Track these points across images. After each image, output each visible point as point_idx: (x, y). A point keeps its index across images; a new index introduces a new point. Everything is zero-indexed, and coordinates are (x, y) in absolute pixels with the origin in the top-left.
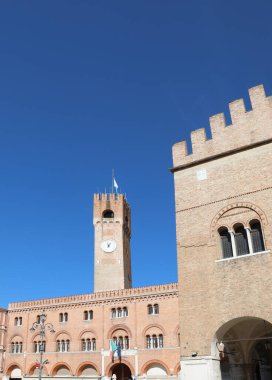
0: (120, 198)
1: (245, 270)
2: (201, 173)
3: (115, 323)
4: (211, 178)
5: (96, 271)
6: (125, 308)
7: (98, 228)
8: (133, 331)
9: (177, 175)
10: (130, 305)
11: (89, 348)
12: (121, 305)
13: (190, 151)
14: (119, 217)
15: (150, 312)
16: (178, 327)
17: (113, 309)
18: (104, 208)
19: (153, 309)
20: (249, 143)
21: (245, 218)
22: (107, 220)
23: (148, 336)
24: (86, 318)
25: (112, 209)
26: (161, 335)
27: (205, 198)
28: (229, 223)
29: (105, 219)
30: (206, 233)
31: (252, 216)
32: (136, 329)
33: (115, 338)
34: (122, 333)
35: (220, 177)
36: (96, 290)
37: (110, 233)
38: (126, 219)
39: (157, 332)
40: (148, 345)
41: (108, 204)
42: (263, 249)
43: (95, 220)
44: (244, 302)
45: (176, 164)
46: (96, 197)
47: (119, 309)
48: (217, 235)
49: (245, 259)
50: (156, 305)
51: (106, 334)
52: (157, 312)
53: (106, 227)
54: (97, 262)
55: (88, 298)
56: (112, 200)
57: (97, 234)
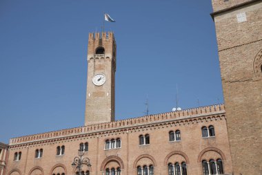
0: (110, 36)
3: (109, 155)
6: (118, 140)
7: (91, 63)
8: (125, 161)
10: (123, 136)
12: (115, 136)
14: (109, 54)
15: (141, 142)
17: (107, 141)
18: (97, 45)
19: (144, 139)
22: (99, 56)
23: (139, 167)
25: (104, 46)
26: (150, 166)
29: (97, 56)
32: (128, 160)
33: (107, 170)
34: (115, 165)
37: (101, 68)
39: (148, 162)
41: (101, 41)
43: (89, 57)
46: (90, 36)
47: (113, 140)
50: (147, 135)
51: (99, 166)
52: (148, 142)
53: (97, 63)
54: (89, 95)
56: (104, 38)
57: (90, 70)
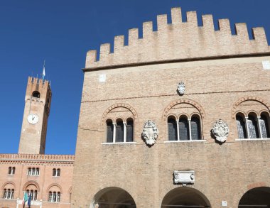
0: (46, 83)
1: (119, 154)
2: (103, 76)
3: (30, 179)
4: (107, 82)
5: (21, 137)
6: (38, 169)
7: (27, 104)
8: (41, 187)
9: (87, 75)
10: (41, 167)
11: (9, 196)
12: (36, 166)
13: (98, 59)
14: (43, 99)
15: (54, 174)
16: (71, 189)
17: (30, 169)
18: (34, 89)
19: (56, 172)
20: (136, 62)
21: (125, 116)
23: (50, 192)
24: (10, 173)
25: (40, 91)
26: (59, 193)
27: (102, 95)
28: (114, 117)
29: (34, 98)
30: (98, 121)
31: (129, 115)
32: (43, 185)
33: (28, 191)
34: (33, 188)
35: (114, 82)
36: (20, 152)
37: (35, 109)
38: (48, 101)
39: (57, 190)
40: (50, 199)
41: (38, 86)
42: (132, 141)
43: (27, 98)
44: (115, 177)
45: (88, 66)
46: (30, 79)
47: (34, 169)
48: (105, 124)
49: (120, 145)
50: (59, 169)
51: (22, 187)
52: (59, 175)
53: (33, 104)
54: (23, 130)
55: (13, 157)
56: (40, 84)
57: (27, 109)
